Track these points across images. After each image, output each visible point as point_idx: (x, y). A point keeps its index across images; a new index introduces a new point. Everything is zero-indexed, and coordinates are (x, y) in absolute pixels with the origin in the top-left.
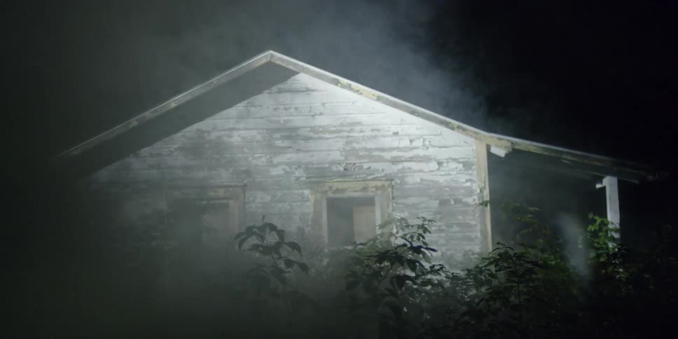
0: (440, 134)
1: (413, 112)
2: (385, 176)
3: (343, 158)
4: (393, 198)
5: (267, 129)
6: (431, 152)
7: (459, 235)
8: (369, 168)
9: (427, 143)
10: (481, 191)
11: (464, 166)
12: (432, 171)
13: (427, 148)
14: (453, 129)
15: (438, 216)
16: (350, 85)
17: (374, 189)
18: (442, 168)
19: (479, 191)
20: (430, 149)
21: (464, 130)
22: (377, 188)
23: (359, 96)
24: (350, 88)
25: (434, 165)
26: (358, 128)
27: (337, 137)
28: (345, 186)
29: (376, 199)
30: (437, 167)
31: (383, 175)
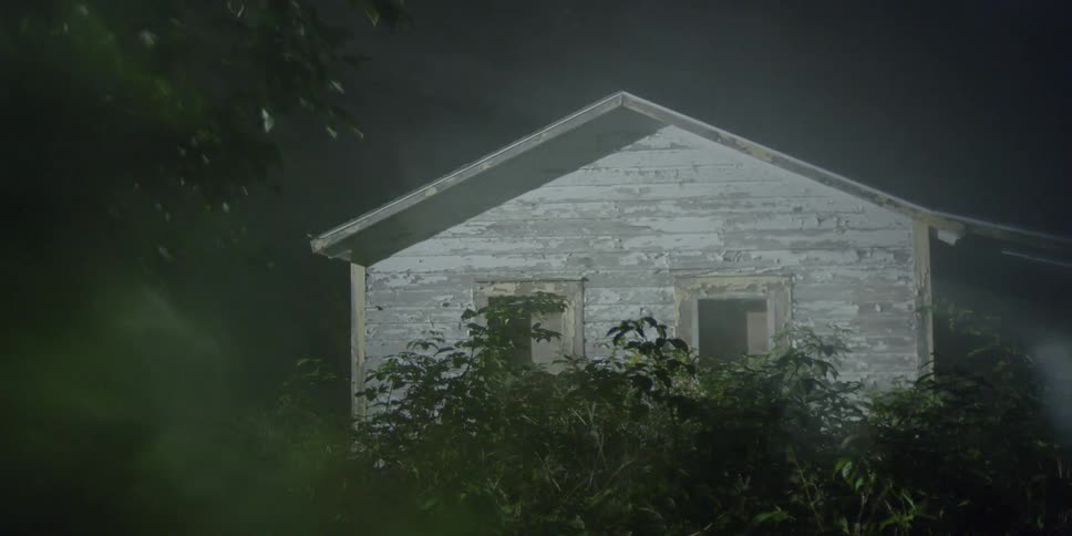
0: (863, 211)
1: (823, 180)
2: (783, 268)
3: (722, 244)
4: (793, 301)
5: (616, 202)
6: (849, 236)
7: (888, 356)
8: (760, 258)
9: (843, 223)
10: (920, 293)
11: (895, 257)
12: (851, 264)
13: (844, 231)
14: (880, 204)
15: (858, 327)
16: (734, 140)
17: (766, 288)
18: (864, 261)
19: (916, 293)
20: (848, 232)
21: (897, 206)
22: (770, 286)
23: (744, 156)
24: (732, 144)
25: (852, 256)
26: (744, 202)
27: (713, 214)
28: (726, 282)
29: (768, 301)
30: (856, 257)
31: (779, 268)
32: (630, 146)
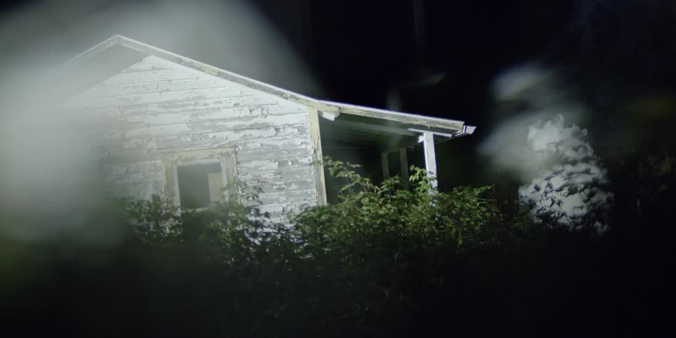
0: (277, 103)
1: (250, 85)
2: (230, 142)
3: (190, 129)
4: (238, 163)
5: (119, 107)
6: (270, 120)
7: (298, 192)
8: (214, 137)
9: (265, 112)
10: (315, 152)
11: (298, 131)
12: (271, 137)
13: (266, 116)
14: (286, 98)
15: (279, 176)
16: (193, 63)
17: (219, 156)
18: (279, 134)
19: (313, 152)
20: (268, 117)
21: (297, 99)
22: (222, 154)
23: (202, 73)
24: (192, 66)
25: (272, 131)
26: (202, 102)
27: (184, 111)
28: (193, 154)
29: (222, 164)
30: (275, 132)
31: (227, 143)
32: (126, 70)
